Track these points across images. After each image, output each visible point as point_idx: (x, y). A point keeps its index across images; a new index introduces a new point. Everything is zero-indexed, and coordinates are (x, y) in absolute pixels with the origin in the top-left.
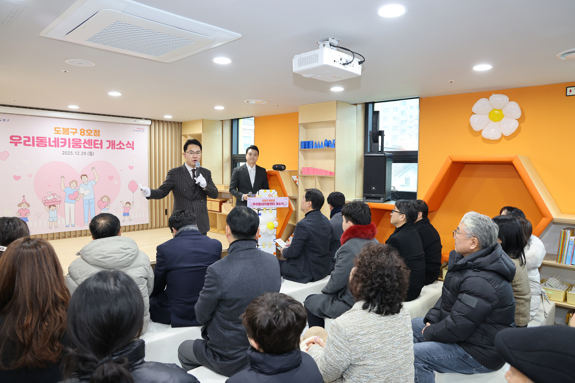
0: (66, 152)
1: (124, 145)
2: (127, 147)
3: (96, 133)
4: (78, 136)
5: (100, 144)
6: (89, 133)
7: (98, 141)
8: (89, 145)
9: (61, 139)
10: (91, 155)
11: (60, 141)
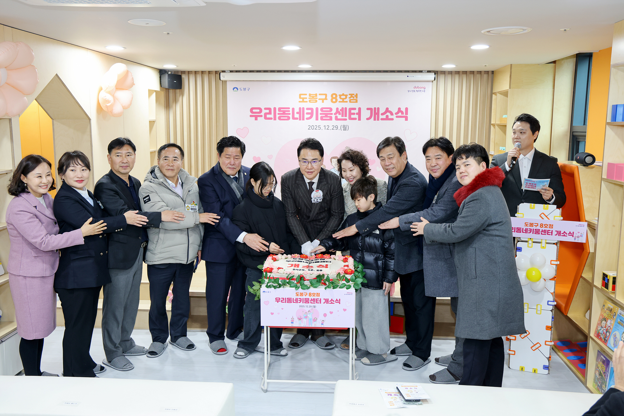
0: (313, 127)
1: (392, 114)
2: (397, 117)
3: (352, 98)
4: (328, 104)
5: (357, 114)
6: (343, 99)
7: (355, 109)
8: (343, 116)
9: (307, 109)
10: (345, 129)
11: (306, 111)
